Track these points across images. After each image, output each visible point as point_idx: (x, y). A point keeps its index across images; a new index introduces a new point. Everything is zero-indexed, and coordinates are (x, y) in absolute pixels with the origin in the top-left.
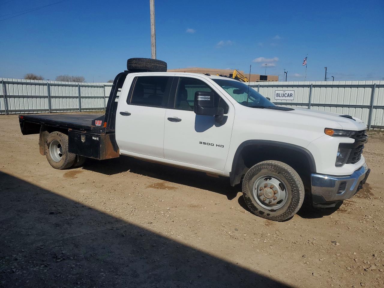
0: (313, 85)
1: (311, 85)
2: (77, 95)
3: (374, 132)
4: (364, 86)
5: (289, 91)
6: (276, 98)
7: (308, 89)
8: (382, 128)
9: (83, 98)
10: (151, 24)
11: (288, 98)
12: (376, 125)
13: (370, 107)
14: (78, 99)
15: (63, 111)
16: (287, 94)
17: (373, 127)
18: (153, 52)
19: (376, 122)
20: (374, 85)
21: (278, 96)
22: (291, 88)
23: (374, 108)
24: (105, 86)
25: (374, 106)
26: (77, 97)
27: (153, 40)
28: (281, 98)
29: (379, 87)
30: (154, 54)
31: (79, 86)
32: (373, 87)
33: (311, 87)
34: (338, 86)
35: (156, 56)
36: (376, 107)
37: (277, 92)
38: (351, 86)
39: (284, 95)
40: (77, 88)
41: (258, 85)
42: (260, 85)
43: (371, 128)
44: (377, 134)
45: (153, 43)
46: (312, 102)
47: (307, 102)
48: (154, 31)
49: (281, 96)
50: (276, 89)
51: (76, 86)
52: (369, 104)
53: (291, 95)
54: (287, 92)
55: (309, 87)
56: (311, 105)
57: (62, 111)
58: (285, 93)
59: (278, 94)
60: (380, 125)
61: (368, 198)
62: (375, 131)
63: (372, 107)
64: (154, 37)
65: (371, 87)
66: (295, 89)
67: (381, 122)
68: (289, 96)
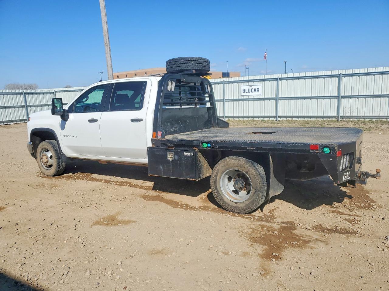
0: (279, 78)
1: (277, 78)
2: (23, 104)
3: (344, 123)
4: (330, 76)
5: (255, 86)
6: (243, 94)
7: (274, 83)
8: (351, 118)
9: (30, 106)
10: (103, 22)
11: (255, 93)
12: (345, 115)
13: (338, 97)
14: (24, 109)
15: (7, 124)
16: (254, 89)
17: (343, 117)
18: (107, 52)
19: (345, 112)
20: (340, 75)
21: (244, 92)
22: (257, 83)
23: (341, 98)
24: (56, 92)
25: (341, 96)
26: (23, 107)
27: (106, 39)
28: (248, 94)
29: (344, 77)
30: (109, 54)
31: (24, 94)
32: (338, 76)
33: (277, 80)
34: (298, 78)
35: (111, 57)
36: (344, 97)
37: (243, 88)
38: (317, 77)
39: (250, 91)
40: (22, 96)
41: (223, 82)
42: (225, 81)
43: (341, 118)
44: (347, 124)
45: (107, 43)
46: (280, 96)
47: (275, 96)
48: (106, 29)
49: (247, 91)
50: (242, 84)
51: (21, 94)
52: (336, 95)
53: (258, 90)
54: (254, 87)
55: (275, 80)
56: (279, 99)
57: (5, 124)
58: (251, 88)
59: (244, 90)
60: (349, 115)
61: (371, 208)
62: (345, 121)
63: (340, 97)
64: (107, 35)
65: (337, 77)
66: (261, 83)
67: (350, 112)
68: (256, 91)
